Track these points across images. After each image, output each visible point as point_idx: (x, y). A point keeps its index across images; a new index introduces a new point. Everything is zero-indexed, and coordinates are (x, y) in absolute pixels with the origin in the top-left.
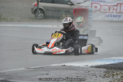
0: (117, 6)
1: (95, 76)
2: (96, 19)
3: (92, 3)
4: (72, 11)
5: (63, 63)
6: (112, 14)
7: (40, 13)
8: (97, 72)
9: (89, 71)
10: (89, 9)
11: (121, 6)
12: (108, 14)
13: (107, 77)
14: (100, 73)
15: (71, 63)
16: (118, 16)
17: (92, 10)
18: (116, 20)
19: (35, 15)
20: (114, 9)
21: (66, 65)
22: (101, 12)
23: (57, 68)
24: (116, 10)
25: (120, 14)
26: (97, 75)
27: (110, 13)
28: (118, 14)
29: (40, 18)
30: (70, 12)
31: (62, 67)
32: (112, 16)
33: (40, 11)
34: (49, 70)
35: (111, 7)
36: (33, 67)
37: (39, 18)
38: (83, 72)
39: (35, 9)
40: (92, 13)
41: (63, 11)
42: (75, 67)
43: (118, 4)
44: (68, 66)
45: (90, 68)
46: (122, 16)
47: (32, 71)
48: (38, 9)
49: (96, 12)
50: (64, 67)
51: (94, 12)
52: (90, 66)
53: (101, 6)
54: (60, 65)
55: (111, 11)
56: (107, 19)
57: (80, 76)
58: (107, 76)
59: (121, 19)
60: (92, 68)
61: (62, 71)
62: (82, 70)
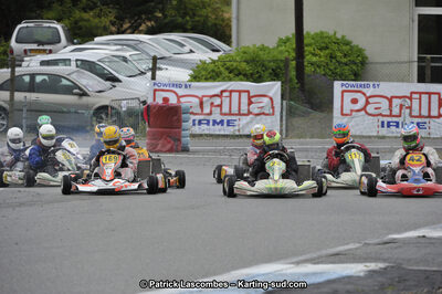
0: (220, 95)
3: (155, 90)
6: (211, 118)
11: (230, 96)
12: (197, 118)
16: (225, 123)
18: (222, 133)
20: (212, 104)
24: (220, 106)
25: (230, 118)
27: (202, 114)
28: (226, 118)
32: (211, 122)
35: (205, 99)
43: (222, 92)
46: (236, 123)
53: (179, 97)
55: (207, 110)
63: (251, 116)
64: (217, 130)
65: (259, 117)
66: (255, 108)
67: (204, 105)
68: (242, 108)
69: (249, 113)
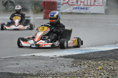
1: (63, 65)
2: (64, 11)
4: (41, 4)
5: (33, 53)
6: (80, 7)
7: (11, 6)
8: (65, 62)
9: (58, 61)
10: (57, 2)
12: (76, 6)
13: (75, 67)
14: (68, 62)
15: (40, 53)
16: (85, 9)
17: (60, 3)
18: (84, 12)
19: (6, 7)
20: (81, 2)
21: (35, 55)
22: (69, 4)
23: (26, 58)
24: (84, 2)
25: (88, 7)
26: (65, 65)
27: (77, 5)
28: (85, 7)
29: (11, 10)
30: (39, 4)
31: (32, 57)
32: (80, 8)
33: (10, 4)
34: (19, 60)
36: (3, 57)
37: (9, 10)
38: (51, 61)
39: (5, 2)
40: (60, 5)
41: (32, 4)
42: (44, 57)
44: (37, 56)
45: (58, 58)
46: (89, 9)
47: (2, 61)
48: (9, 2)
49: (64, 5)
50: (34, 57)
51: (63, 5)
52: (58, 56)
54: (30, 55)
55: (79, 4)
56: (74, 11)
57: (49, 66)
58: (75, 65)
59: (88, 11)
60: (60, 58)
61: (32, 61)
62: (51, 60)
63: (95, 6)
64: (82, 11)
65: (97, 7)
66: (96, 3)
67: (78, 2)
68: (92, 3)
69: (94, 5)
